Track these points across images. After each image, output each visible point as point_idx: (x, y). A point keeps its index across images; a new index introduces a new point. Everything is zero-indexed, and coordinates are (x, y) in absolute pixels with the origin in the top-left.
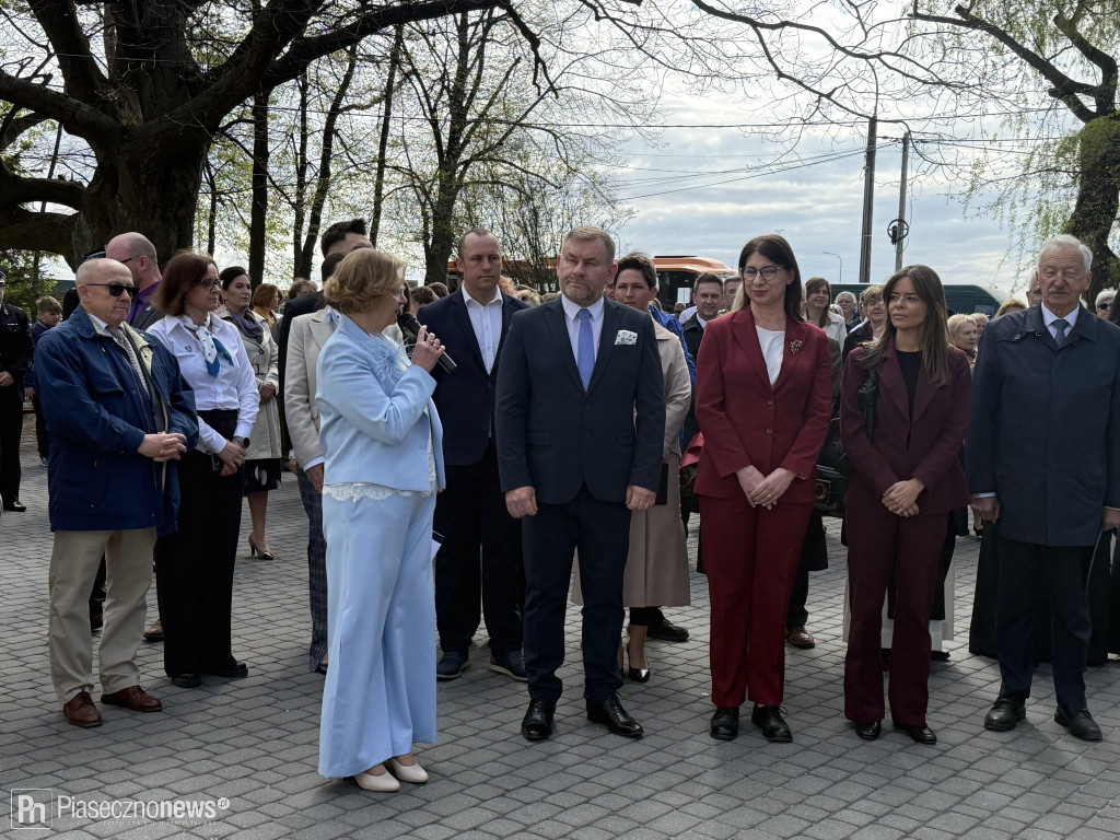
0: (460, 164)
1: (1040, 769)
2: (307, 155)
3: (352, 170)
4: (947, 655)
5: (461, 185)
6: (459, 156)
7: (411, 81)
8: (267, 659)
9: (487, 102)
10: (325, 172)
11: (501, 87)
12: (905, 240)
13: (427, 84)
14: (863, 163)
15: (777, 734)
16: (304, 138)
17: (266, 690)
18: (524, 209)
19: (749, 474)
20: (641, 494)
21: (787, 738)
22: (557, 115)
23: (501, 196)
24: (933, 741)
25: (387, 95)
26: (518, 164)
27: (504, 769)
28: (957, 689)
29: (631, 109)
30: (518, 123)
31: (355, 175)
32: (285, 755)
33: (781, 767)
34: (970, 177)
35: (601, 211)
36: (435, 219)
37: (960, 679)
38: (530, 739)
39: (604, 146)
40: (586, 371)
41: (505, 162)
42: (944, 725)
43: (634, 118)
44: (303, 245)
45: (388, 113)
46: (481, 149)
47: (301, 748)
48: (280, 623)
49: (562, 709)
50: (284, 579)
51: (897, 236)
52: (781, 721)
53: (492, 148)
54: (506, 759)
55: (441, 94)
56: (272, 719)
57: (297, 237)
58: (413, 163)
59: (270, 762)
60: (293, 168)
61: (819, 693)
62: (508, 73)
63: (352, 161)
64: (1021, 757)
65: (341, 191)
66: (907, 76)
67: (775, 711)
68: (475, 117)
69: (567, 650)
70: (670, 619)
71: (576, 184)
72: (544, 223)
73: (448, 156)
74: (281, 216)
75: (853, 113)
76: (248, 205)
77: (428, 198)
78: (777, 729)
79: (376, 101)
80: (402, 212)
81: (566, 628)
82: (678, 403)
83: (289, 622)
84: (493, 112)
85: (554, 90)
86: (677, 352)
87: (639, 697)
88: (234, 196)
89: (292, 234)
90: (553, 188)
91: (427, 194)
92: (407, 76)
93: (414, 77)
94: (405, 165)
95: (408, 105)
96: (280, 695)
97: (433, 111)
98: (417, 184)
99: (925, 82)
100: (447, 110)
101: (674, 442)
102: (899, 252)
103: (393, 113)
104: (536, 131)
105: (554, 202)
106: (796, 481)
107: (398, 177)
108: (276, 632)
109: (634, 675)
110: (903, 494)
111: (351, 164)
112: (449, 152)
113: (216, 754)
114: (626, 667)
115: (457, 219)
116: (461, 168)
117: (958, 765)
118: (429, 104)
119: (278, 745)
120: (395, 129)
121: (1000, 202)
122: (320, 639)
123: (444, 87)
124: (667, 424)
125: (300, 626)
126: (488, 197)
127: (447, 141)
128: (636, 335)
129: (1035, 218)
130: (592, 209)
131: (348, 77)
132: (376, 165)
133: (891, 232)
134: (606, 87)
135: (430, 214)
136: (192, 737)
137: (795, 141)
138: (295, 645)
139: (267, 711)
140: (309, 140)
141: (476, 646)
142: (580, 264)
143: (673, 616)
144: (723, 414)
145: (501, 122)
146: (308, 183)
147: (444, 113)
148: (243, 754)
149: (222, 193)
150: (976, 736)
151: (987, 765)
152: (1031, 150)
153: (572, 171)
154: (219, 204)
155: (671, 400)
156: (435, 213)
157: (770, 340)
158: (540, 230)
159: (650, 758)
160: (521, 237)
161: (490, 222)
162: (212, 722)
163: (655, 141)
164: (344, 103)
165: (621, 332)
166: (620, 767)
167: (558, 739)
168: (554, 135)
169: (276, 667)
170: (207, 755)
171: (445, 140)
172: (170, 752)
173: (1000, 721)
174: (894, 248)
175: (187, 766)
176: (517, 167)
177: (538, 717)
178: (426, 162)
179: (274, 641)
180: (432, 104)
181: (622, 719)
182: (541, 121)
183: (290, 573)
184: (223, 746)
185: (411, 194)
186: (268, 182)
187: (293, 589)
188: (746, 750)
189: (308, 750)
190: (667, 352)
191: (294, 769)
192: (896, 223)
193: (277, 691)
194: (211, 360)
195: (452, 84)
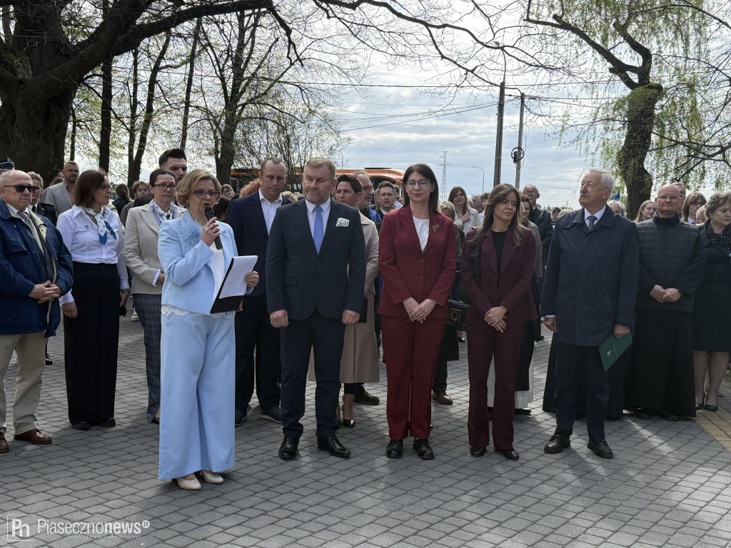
0: (239, 106)
1: (576, 473)
2: (138, 98)
3: (168, 108)
4: (530, 411)
5: (240, 119)
6: (239, 100)
7: (207, 50)
8: (123, 416)
9: (257, 66)
10: (149, 109)
11: (266, 56)
12: (522, 161)
13: (218, 53)
14: (496, 111)
15: (426, 454)
16: (136, 86)
17: (124, 434)
18: (281, 136)
19: (410, 303)
20: (351, 315)
21: (431, 457)
22: (303, 76)
23: (266, 127)
24: (517, 458)
25: (192, 59)
26: (277, 107)
27: (268, 475)
28: (533, 430)
29: (350, 73)
30: (277, 80)
31: (170, 111)
32: (137, 469)
33: (430, 473)
34: (561, 123)
35: (330, 138)
36: (222, 142)
37: (536, 424)
38: (284, 459)
39: (333, 96)
40: (318, 242)
41: (268, 105)
42: (524, 450)
43: (352, 79)
44: (134, 156)
45: (192, 71)
46: (253, 96)
47: (146, 465)
48: (129, 395)
49: (302, 443)
50: (129, 369)
51: (517, 158)
52: (429, 447)
53: (260, 96)
54: (270, 471)
55: (227, 60)
56: (128, 449)
57: (131, 151)
58: (208, 104)
59: (128, 473)
60: (128, 106)
61: (454, 433)
62: (271, 48)
63: (168, 102)
64: (566, 466)
65: (160, 121)
66: (520, 60)
67: (426, 442)
68: (249, 75)
69: (306, 410)
70: (369, 392)
71: (315, 120)
72: (294, 146)
73: (231, 101)
74: (120, 137)
75: (487, 82)
76: (98, 128)
77: (218, 127)
78: (426, 452)
79: (184, 63)
80: (201, 137)
81: (306, 398)
82: (374, 262)
83: (134, 394)
84: (261, 72)
85: (300, 61)
86: (374, 231)
87: (349, 436)
88: (88, 123)
89: (127, 149)
90: (299, 123)
91: (217, 124)
92: (204, 47)
93: (209, 48)
94: (203, 105)
95: (205, 67)
96: (132, 436)
97: (221, 71)
98: (211, 118)
99: (530, 65)
100: (230, 70)
101: (371, 285)
102: (518, 168)
103: (195, 72)
104: (289, 86)
105: (300, 131)
106: (437, 306)
107: (198, 113)
108: (128, 400)
109: (346, 424)
110: (496, 314)
111: (167, 104)
112: (232, 97)
113: (95, 469)
114: (342, 419)
115: (237, 142)
116: (240, 108)
117: (529, 471)
118: (219, 66)
119: (133, 464)
120: (196, 82)
121: (578, 138)
122: (154, 403)
123: (229, 56)
124: (367, 274)
125: (142, 396)
126: (257, 128)
127: (230, 90)
128: (348, 221)
129: (601, 149)
130: (325, 137)
131: (165, 47)
132: (184, 105)
133: (513, 155)
134: (335, 59)
135: (220, 137)
136: (79, 459)
137: (452, 98)
138: (139, 408)
139: (123, 445)
140: (139, 88)
141: (251, 409)
142: (314, 181)
143: (371, 390)
144: (395, 268)
145: (266, 79)
146: (139, 115)
147: (229, 73)
148: (111, 469)
149: (80, 121)
150: (542, 456)
151: (546, 471)
152: (598, 106)
153: (312, 112)
154: (78, 128)
155: (370, 260)
156: (223, 137)
157: (421, 224)
158: (291, 150)
159: (354, 469)
160: (279, 154)
161: (259, 144)
162: (91, 452)
163: (365, 94)
164: (163, 64)
165: (339, 219)
166: (337, 474)
167: (301, 459)
168: (300, 89)
169: (127, 420)
170: (89, 469)
171: (229, 90)
172: (67, 468)
173: (553, 447)
174: (515, 165)
175: (78, 476)
176: (276, 109)
177: (289, 446)
178: (217, 104)
179: (125, 405)
180: (221, 66)
181: (338, 447)
182: (292, 80)
183: (134, 366)
184: (99, 464)
185: (206, 124)
186: (113, 115)
187: (135, 375)
188: (410, 464)
189: (151, 466)
190: (368, 231)
191: (143, 476)
192: (516, 150)
193: (129, 434)
194: (102, 234)
195: (234, 54)
